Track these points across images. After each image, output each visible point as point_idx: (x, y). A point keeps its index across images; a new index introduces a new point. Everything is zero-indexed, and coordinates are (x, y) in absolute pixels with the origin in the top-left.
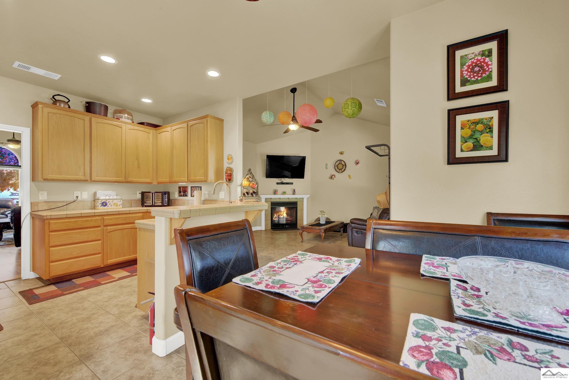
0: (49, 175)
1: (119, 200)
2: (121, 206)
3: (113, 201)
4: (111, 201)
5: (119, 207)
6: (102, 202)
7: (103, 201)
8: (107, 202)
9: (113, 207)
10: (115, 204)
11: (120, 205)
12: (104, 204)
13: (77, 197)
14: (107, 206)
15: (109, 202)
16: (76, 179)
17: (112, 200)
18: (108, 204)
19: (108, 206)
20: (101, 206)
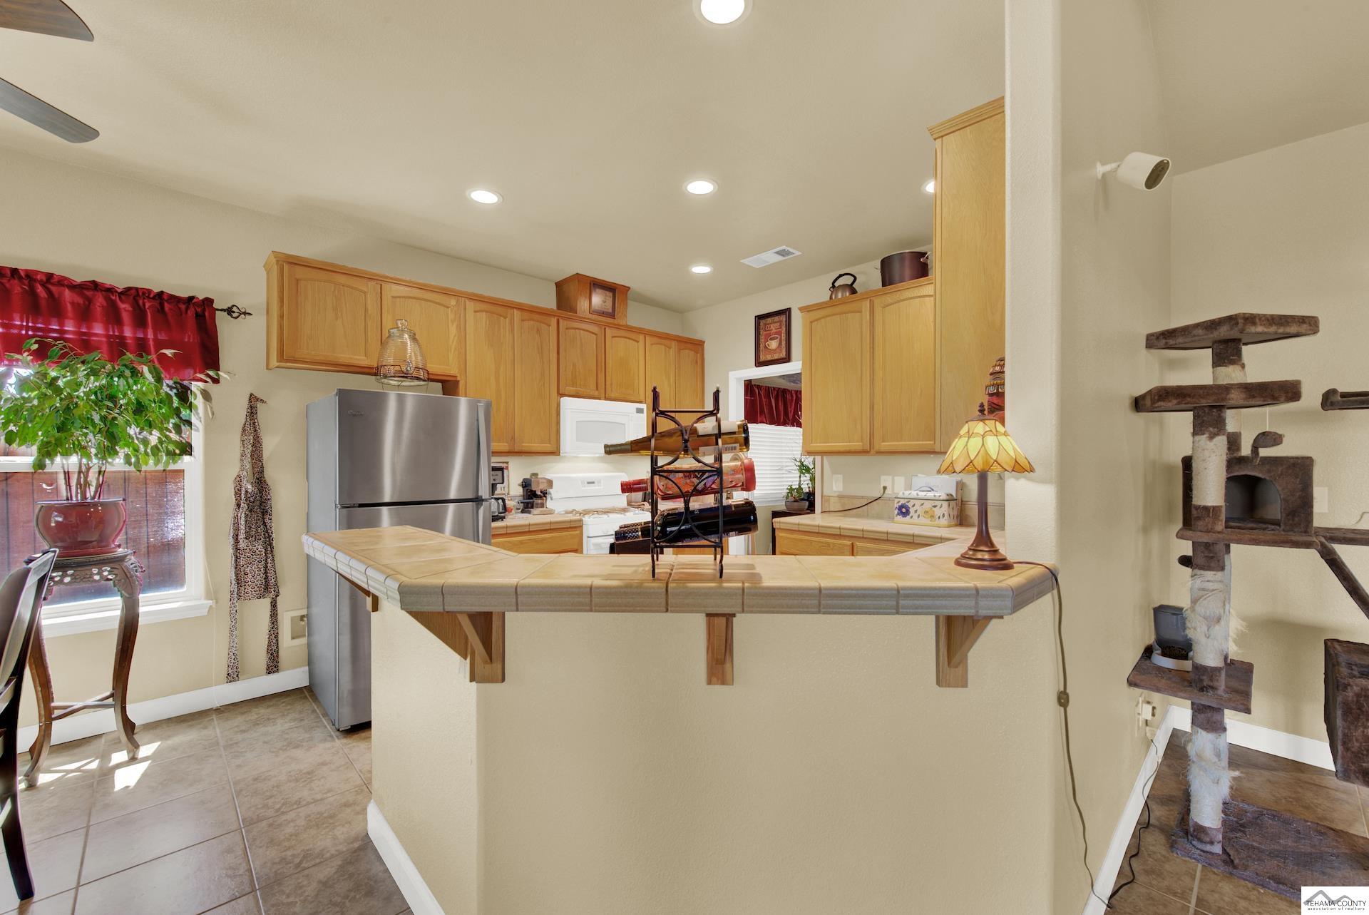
0: (812, 443)
1: (938, 503)
2: (944, 521)
3: (922, 504)
4: (918, 503)
5: (937, 522)
6: (900, 504)
7: (903, 502)
8: (910, 505)
9: (923, 520)
10: (927, 512)
11: (939, 518)
12: (904, 510)
13: (885, 488)
14: (911, 515)
15: (914, 506)
16: (848, 449)
17: (923, 501)
18: (912, 510)
19: (912, 517)
20: (898, 514)
